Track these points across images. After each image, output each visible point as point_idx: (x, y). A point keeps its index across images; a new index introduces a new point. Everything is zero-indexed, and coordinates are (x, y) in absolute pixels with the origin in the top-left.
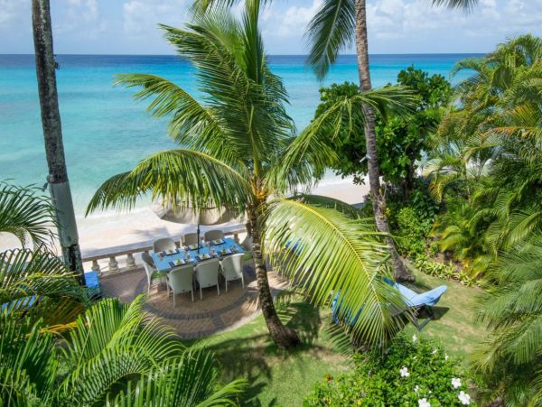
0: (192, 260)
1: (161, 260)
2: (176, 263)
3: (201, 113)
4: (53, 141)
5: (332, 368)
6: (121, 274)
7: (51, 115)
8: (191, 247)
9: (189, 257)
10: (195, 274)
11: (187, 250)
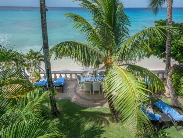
0: (92, 80)
1: (83, 78)
2: (87, 80)
3: (91, 29)
4: (44, 35)
5: (132, 134)
6: (72, 80)
7: (44, 26)
8: (94, 76)
9: (91, 79)
10: (92, 85)
11: (92, 77)
